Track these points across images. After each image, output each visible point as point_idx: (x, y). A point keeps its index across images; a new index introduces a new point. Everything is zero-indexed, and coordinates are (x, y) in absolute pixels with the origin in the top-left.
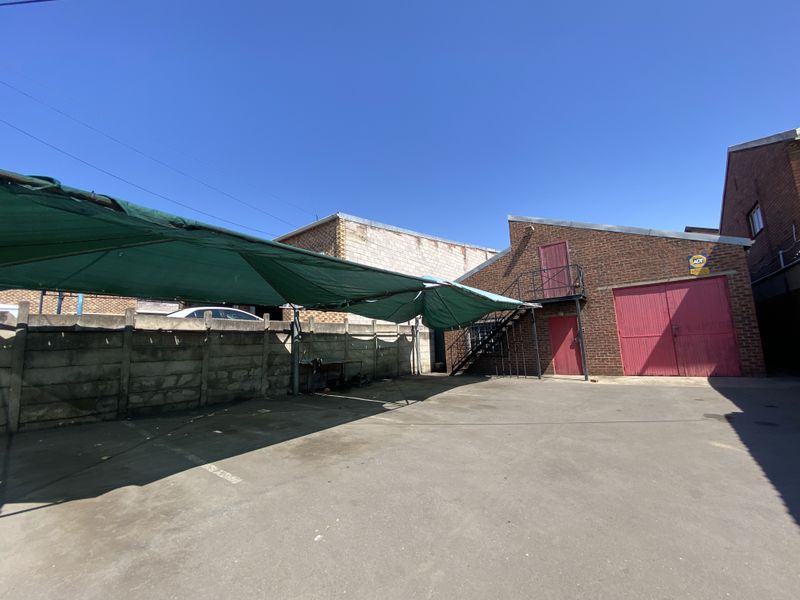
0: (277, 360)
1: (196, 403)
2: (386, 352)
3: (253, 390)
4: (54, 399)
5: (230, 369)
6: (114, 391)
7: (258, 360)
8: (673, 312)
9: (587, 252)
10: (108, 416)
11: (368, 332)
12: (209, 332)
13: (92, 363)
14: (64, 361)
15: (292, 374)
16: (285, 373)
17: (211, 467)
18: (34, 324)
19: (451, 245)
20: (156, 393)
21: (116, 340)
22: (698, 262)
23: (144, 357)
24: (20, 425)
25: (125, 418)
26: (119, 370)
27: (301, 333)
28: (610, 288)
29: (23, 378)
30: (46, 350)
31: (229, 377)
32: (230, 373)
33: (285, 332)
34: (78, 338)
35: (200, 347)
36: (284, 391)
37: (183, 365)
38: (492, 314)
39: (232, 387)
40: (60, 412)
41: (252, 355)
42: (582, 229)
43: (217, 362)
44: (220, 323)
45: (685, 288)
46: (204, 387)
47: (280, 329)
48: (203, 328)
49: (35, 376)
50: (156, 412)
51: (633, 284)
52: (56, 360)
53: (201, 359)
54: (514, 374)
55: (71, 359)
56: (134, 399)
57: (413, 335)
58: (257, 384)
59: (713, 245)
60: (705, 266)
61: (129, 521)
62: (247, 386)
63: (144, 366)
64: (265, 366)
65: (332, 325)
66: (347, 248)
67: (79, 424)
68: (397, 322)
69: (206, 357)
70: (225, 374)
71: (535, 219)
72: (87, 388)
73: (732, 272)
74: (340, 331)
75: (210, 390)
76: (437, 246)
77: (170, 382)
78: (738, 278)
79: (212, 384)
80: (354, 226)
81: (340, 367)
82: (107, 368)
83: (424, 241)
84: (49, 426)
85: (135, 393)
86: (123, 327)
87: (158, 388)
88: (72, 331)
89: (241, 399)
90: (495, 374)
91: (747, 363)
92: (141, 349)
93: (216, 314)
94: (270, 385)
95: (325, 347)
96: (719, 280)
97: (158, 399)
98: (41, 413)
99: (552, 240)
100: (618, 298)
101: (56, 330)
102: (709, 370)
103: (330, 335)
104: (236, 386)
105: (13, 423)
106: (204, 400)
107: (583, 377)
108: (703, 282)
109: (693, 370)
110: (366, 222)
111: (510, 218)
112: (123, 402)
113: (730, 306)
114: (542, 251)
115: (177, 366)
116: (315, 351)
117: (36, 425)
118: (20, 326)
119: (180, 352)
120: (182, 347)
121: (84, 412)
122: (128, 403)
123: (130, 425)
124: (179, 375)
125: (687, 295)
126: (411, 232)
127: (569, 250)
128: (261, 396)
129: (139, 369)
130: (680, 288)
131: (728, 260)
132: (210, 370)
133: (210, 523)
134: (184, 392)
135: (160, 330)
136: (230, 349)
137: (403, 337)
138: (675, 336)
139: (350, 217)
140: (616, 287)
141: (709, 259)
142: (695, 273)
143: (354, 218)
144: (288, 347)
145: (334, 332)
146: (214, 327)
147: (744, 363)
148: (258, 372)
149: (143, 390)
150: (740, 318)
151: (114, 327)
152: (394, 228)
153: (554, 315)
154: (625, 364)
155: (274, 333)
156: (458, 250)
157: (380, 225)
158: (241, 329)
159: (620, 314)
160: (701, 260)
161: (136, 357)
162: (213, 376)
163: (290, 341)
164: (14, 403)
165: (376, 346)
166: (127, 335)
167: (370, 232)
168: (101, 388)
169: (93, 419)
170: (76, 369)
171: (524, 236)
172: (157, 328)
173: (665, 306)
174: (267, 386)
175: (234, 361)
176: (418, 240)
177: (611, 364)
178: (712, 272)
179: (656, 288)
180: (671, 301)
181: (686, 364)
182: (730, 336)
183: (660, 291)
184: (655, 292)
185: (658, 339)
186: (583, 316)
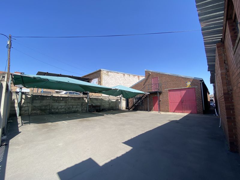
0: (84, 104)
1: (65, 112)
2: (112, 104)
3: (78, 110)
4: (37, 109)
5: (73, 105)
6: (49, 109)
7: (79, 104)
8: (182, 96)
9: (163, 80)
10: (47, 113)
11: (107, 98)
12: (68, 97)
13: (45, 102)
14: (40, 102)
15: (87, 107)
16: (85, 107)
17: (64, 121)
18: (34, 94)
19: (134, 76)
20: (57, 109)
21: (49, 98)
22: (189, 84)
23: (54, 102)
24: (31, 114)
25: (50, 114)
26: (50, 104)
27: (89, 98)
28: (168, 89)
29: (32, 105)
30: (36, 100)
31: (72, 107)
32: (73, 106)
33: (86, 98)
34: (42, 98)
35: (66, 100)
36: (85, 111)
37: (63, 104)
38: (139, 95)
39: (73, 109)
40: (38, 112)
41: (78, 103)
42: (162, 74)
43: (70, 104)
44: (71, 95)
45: (185, 90)
46: (67, 109)
47: (85, 97)
48: (67, 96)
49: (34, 104)
50: (57, 113)
51: (173, 89)
52: (38, 101)
53: (66, 103)
54: (143, 110)
55: (41, 101)
56: (52, 110)
57: (121, 100)
58: (79, 109)
60: (190, 85)
61: (49, 126)
62: (76, 109)
63: (54, 104)
64: (81, 105)
65: (98, 96)
66: (103, 77)
67: (42, 114)
68: (116, 96)
69: (67, 102)
70: (72, 106)
71: (151, 71)
72: (43, 108)
73: (196, 87)
74: (100, 98)
75: (68, 110)
76: (130, 76)
77: (60, 107)
78: (198, 88)
79: (68, 109)
80: (105, 72)
81: (99, 106)
82: (47, 104)
83: (126, 75)
84: (36, 114)
85: (53, 109)
86: (50, 95)
87: (57, 108)
88: (41, 96)
89: (75, 112)
90: (138, 110)
91: (198, 110)
92: (54, 100)
93: (70, 93)
94: (82, 109)
95: (96, 101)
96: (193, 89)
97: (57, 111)
98: (35, 112)
99: (155, 76)
100: (170, 92)
101: (38, 96)
103: (97, 99)
104: (74, 109)
105: (30, 113)
106: (67, 112)
107: (158, 112)
108: (190, 89)
109: (186, 111)
110: (109, 71)
111: (145, 70)
112: (50, 111)
113: (196, 96)
114: (152, 79)
115: (61, 104)
116: (93, 102)
117: (34, 114)
118: (32, 95)
119: (62, 101)
120: (62, 100)
121: (43, 112)
122: (51, 111)
123: (52, 115)
124: (62, 106)
125: (186, 92)
126: (122, 73)
127: (159, 79)
128: (80, 112)
129: (53, 104)
131: (196, 83)
132: (68, 105)
133: (61, 127)
134: (63, 110)
135: (58, 96)
136: (73, 101)
137: (117, 100)
138: (182, 103)
139: (104, 70)
141: (191, 83)
142: (188, 87)
143: (105, 70)
144: (86, 101)
145: (98, 98)
146: (69, 96)
148: (79, 106)
149: (54, 109)
150: (198, 99)
151: (49, 95)
152: (117, 72)
153: (154, 96)
154: (170, 109)
155: (83, 98)
156: (137, 77)
157: (112, 71)
158: (75, 97)
159: (170, 96)
161: (53, 102)
162: (69, 107)
163: (87, 100)
164: (30, 109)
165: (110, 102)
166: (52, 97)
167: (110, 73)
168: (46, 107)
169: (45, 114)
170: (41, 103)
171: (148, 75)
172: (57, 96)
173: (180, 95)
174: (81, 110)
175: (73, 104)
176: (124, 75)
177: (167, 109)
178: (192, 87)
179: (179, 90)
180: (182, 93)
181: (185, 110)
182: (195, 103)
183: (179, 91)
184: (178, 91)
185: (178, 103)
186: (161, 96)
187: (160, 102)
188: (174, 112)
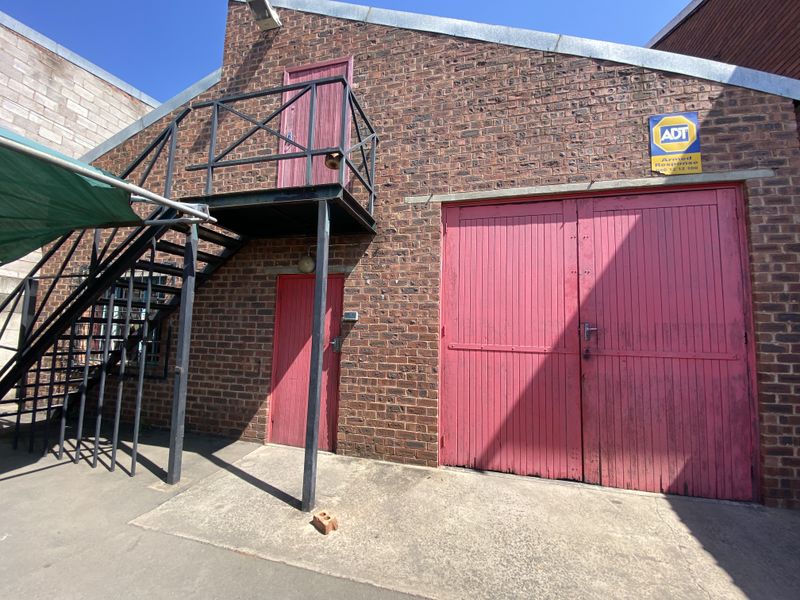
8: (588, 283)
9: (395, 92)
22: (674, 136)
28: (438, 199)
45: (628, 212)
51: (495, 193)
59: (716, 92)
60: (691, 149)
73: (758, 174)
78: (777, 193)
96: (725, 194)
99: (319, 55)
100: (455, 231)
102: (667, 471)
108: (681, 199)
109: (622, 467)
113: (747, 277)
125: (635, 226)
127: (351, 86)
130: (614, 212)
131: (752, 136)
138: (587, 357)
140: (452, 197)
141: (703, 130)
142: (662, 168)
147: (769, 461)
150: (772, 316)
153: (291, 268)
154: (445, 429)
159: (453, 278)
160: (682, 132)
173: (571, 263)
177: (410, 426)
178: (706, 168)
179: (554, 207)
180: (586, 247)
181: (609, 449)
182: (737, 369)
183: (562, 219)
184: (544, 219)
185: (538, 360)
186: (359, 277)
187: (347, 345)
188: (479, 468)
